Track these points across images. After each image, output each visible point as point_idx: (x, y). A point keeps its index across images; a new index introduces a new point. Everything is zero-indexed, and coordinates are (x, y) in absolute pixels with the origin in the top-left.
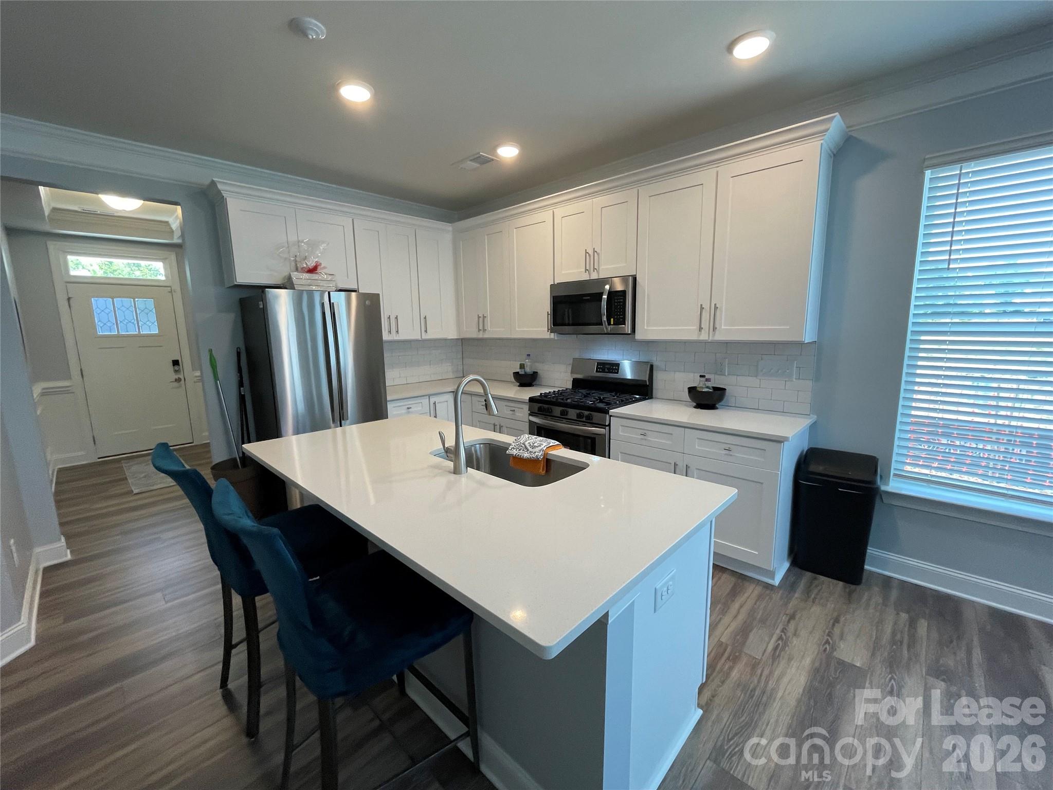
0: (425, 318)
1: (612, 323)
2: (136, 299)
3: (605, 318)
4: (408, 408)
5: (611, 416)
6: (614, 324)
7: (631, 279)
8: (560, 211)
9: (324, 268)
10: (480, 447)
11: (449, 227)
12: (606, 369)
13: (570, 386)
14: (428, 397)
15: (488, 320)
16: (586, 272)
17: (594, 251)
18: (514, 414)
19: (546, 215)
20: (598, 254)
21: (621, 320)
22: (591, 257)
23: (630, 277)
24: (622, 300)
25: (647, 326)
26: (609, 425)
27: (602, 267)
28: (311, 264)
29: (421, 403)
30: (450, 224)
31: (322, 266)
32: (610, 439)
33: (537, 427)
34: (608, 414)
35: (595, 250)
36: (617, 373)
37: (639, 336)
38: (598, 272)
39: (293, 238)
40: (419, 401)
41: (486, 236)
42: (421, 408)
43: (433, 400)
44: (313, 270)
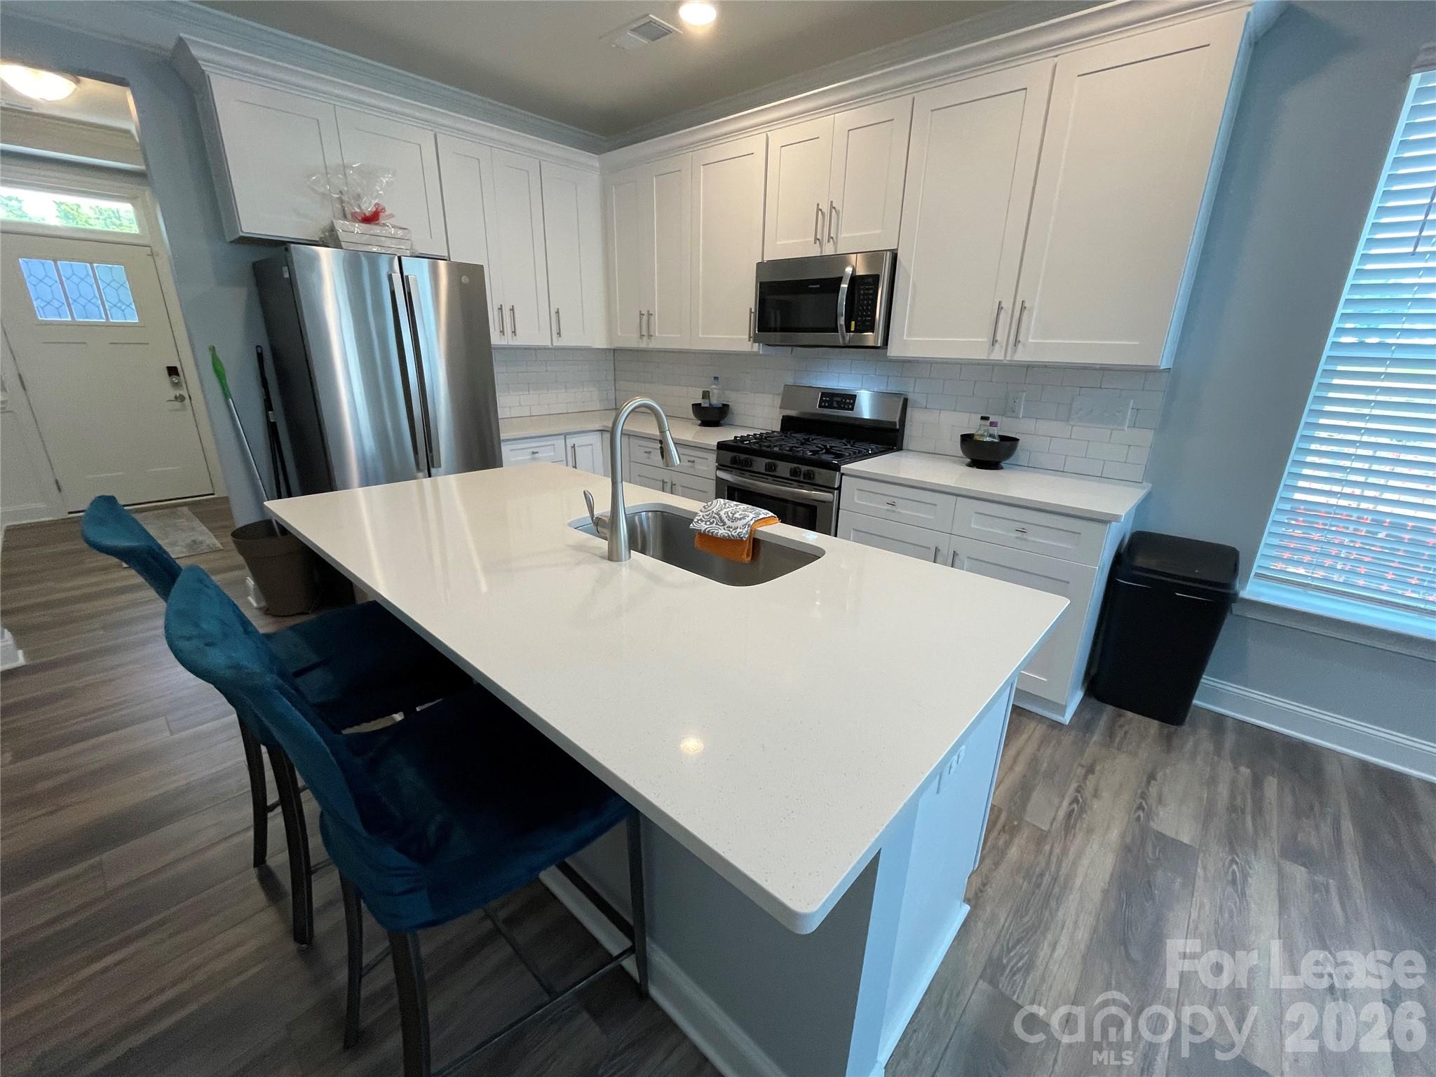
0: (557, 312)
1: (853, 329)
2: (95, 265)
3: (842, 321)
4: (533, 453)
5: (843, 474)
6: (856, 331)
7: (888, 256)
8: (779, 136)
9: (392, 216)
10: (648, 518)
11: (592, 160)
12: (835, 403)
13: (778, 428)
14: (563, 437)
15: (656, 320)
16: (815, 243)
17: (832, 207)
18: (693, 467)
19: (754, 143)
20: (837, 213)
21: (868, 324)
22: (827, 216)
23: (888, 253)
24: (871, 292)
25: (907, 336)
26: (839, 488)
27: (844, 235)
28: (369, 209)
29: (554, 445)
30: (596, 156)
31: (387, 213)
32: (838, 509)
33: (728, 487)
34: (839, 470)
35: (834, 205)
36: (852, 409)
37: (894, 351)
38: (835, 244)
39: (333, 160)
40: (552, 443)
41: (654, 178)
42: (553, 454)
43: (570, 441)
44: (371, 219)
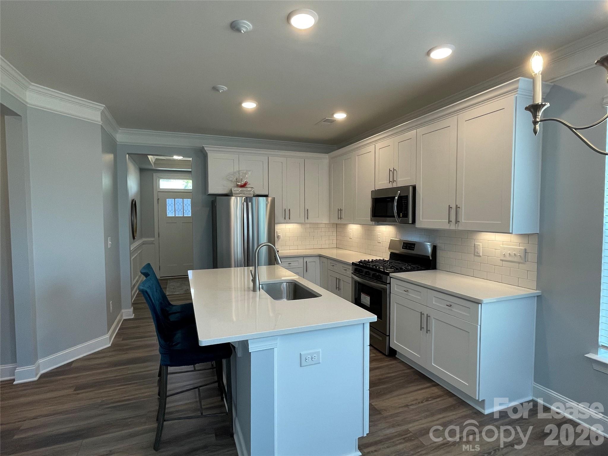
0: (308, 210)
3: (396, 214)
5: (391, 277)
6: (402, 217)
8: (379, 145)
12: (408, 247)
13: (387, 258)
14: (302, 258)
15: (343, 212)
16: (389, 183)
17: (394, 170)
18: (346, 272)
19: (371, 148)
20: (397, 172)
21: (406, 214)
22: (392, 172)
23: (413, 186)
24: (406, 202)
25: (422, 219)
26: (390, 283)
27: (399, 180)
28: (243, 183)
30: (327, 154)
31: (248, 183)
32: (390, 293)
33: (355, 281)
36: (413, 250)
37: (418, 225)
39: (236, 169)
40: (297, 260)
41: (344, 161)
42: (298, 264)
43: (305, 260)
44: (244, 186)
